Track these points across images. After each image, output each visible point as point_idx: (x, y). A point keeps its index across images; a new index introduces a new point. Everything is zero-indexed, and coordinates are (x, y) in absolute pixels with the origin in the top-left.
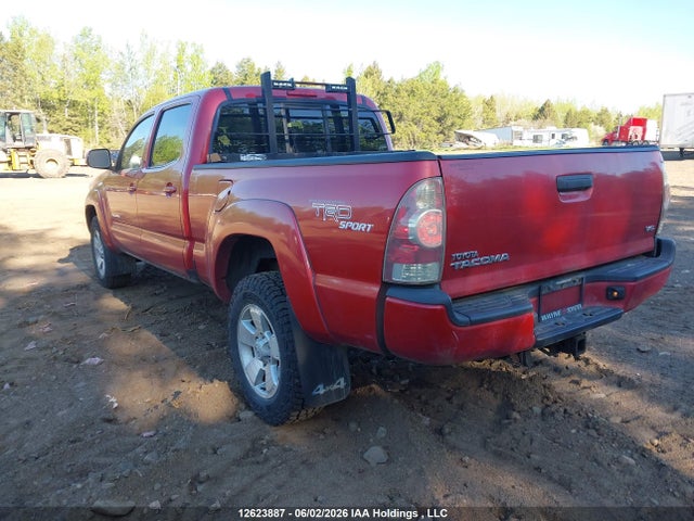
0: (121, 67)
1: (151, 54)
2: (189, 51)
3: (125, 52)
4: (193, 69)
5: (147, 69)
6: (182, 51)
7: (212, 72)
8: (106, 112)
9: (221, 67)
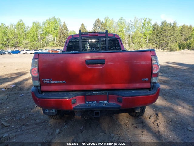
0: (128, 27)
1: (136, 23)
2: (147, 20)
3: (130, 22)
4: (148, 26)
5: (135, 26)
6: (145, 21)
7: (153, 26)
8: (123, 39)
9: (156, 24)
